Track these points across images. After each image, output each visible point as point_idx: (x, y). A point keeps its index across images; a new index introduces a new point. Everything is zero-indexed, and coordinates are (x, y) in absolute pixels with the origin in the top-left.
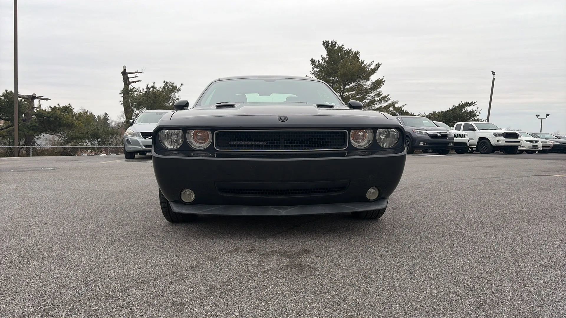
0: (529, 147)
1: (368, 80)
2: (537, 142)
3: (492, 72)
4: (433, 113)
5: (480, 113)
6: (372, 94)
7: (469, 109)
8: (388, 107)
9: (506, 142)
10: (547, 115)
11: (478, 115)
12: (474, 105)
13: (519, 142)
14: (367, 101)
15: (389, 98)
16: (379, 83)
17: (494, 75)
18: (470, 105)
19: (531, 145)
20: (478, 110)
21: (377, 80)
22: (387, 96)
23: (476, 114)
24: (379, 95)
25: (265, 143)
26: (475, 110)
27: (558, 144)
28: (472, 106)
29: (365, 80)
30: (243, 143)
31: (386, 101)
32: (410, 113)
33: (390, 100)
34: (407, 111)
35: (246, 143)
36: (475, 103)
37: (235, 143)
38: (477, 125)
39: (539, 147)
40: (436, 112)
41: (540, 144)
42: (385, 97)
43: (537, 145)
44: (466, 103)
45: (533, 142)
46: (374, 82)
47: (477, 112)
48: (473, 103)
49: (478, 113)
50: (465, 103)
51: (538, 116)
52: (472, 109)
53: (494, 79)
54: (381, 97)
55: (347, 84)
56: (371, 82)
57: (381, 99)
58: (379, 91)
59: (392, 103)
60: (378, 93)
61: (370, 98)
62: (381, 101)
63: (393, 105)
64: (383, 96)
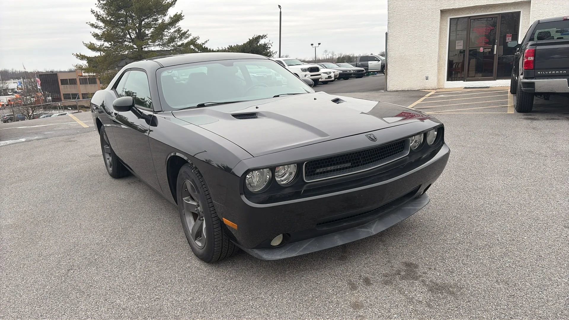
0: (326, 78)
1: (166, 15)
2: (330, 73)
3: (279, 5)
4: (229, 47)
5: (272, 46)
6: (172, 30)
7: (262, 42)
8: (188, 44)
9: (311, 76)
10: (319, 44)
11: (270, 48)
12: (265, 38)
13: (320, 75)
14: (167, 38)
15: (189, 34)
16: (178, 18)
17: (280, 8)
18: (262, 38)
19: (327, 76)
20: (270, 43)
21: (174, 15)
22: (187, 32)
23: (268, 46)
24: (179, 31)
25: (349, 164)
26: (268, 43)
27: (341, 72)
28: (264, 39)
29: (162, 14)
30: (329, 168)
31: (187, 37)
32: (209, 49)
33: (191, 36)
34: (206, 47)
35: (332, 168)
36: (266, 36)
37: (321, 170)
38: (285, 61)
39: (332, 77)
40: (233, 46)
41: (332, 75)
42: (185, 33)
43: (331, 76)
44: (259, 36)
45: (328, 73)
46: (172, 17)
48: (264, 36)
49: (270, 46)
50: (257, 36)
51: (312, 45)
52: (265, 42)
53: (281, 12)
54: (181, 33)
55: (143, 20)
56: (169, 18)
57: (181, 35)
58: (178, 26)
59: (192, 40)
60: (177, 29)
61: (170, 34)
62: (182, 37)
63: (193, 42)
64: (183, 32)
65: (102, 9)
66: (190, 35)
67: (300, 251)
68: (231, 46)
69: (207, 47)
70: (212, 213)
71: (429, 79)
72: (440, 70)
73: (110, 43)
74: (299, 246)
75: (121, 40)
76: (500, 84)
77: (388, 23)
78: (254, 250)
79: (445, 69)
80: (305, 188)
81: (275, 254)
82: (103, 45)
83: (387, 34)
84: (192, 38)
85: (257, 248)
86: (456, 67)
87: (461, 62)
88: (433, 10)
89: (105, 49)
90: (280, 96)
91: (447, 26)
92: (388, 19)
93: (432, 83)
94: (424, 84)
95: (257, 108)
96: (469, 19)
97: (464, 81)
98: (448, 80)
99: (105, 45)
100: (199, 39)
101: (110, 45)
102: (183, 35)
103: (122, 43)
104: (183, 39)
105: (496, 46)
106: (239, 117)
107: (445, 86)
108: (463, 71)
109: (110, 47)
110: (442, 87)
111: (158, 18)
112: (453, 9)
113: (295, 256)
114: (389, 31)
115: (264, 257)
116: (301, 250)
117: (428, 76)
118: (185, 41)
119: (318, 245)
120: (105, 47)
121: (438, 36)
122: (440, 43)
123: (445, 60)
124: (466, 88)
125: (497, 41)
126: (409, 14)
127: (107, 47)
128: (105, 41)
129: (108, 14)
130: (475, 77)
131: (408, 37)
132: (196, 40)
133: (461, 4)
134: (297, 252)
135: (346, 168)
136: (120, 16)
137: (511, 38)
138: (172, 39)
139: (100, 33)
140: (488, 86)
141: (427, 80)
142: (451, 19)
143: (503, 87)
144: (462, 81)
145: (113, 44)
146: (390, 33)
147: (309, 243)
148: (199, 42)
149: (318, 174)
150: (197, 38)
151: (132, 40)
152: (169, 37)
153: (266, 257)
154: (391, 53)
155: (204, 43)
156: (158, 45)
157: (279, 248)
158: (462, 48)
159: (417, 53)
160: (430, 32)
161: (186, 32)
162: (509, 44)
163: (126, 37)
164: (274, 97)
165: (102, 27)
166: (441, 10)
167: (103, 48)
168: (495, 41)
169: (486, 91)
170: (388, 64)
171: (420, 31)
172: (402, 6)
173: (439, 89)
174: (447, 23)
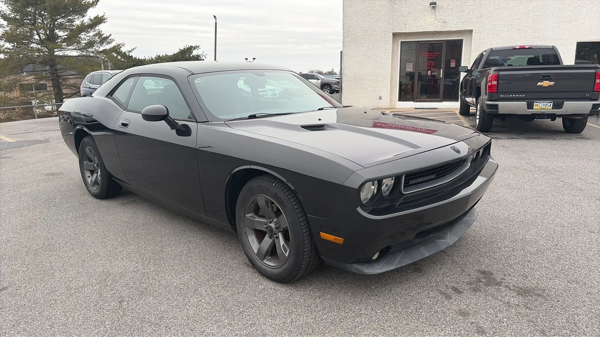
1: (84, 16)
3: (214, 16)
4: (157, 56)
5: (206, 58)
6: (91, 34)
7: (194, 53)
8: (110, 51)
10: (254, 59)
12: (198, 49)
14: (85, 42)
15: (112, 39)
16: (99, 20)
17: (216, 19)
18: (194, 49)
20: (203, 54)
21: (95, 16)
22: (109, 37)
23: (202, 58)
24: (99, 34)
25: (433, 176)
26: (201, 54)
28: (196, 49)
29: (79, 15)
30: (420, 180)
31: (109, 43)
32: (135, 58)
33: (114, 42)
34: (130, 55)
36: (198, 46)
37: (414, 182)
40: (161, 56)
42: (107, 38)
44: (191, 46)
45: (273, 90)
46: (92, 18)
47: (203, 56)
48: (197, 47)
49: (204, 58)
50: (189, 46)
51: (246, 59)
52: (198, 54)
53: (216, 23)
54: (102, 37)
55: (56, 20)
56: (88, 19)
57: (103, 40)
58: (98, 30)
59: (114, 47)
60: (97, 33)
61: (88, 38)
62: (103, 43)
63: (116, 49)
64: (104, 36)
65: (5, 4)
66: (112, 41)
67: (396, 264)
68: (159, 56)
69: (132, 56)
70: (303, 228)
71: (382, 99)
72: (392, 91)
73: (12, 44)
74: (393, 259)
75: (27, 41)
76: (446, 106)
77: (343, 42)
78: (354, 265)
79: (396, 89)
80: (401, 201)
81: (375, 268)
82: (3, 45)
83: (342, 53)
84: (116, 45)
85: (357, 262)
86: (406, 88)
87: (410, 84)
88: (386, 32)
89: (6, 50)
90: (324, 109)
91: (398, 48)
92: (343, 38)
93: (385, 103)
94: (377, 104)
95: (320, 120)
96: (418, 44)
97: (414, 102)
98: (400, 100)
99: (6, 46)
100: (124, 46)
101: (12, 46)
102: (104, 40)
103: (27, 45)
104: (104, 44)
105: (442, 70)
106: (310, 129)
107: (396, 106)
108: (414, 92)
109: (13, 49)
110: (394, 107)
111: (75, 19)
112: (404, 33)
113: (393, 269)
114: (344, 50)
115: (365, 271)
116: (396, 262)
117: (381, 96)
118: (108, 47)
119: (409, 257)
120: (6, 49)
121: (390, 57)
122: (392, 64)
123: (397, 81)
124: (415, 108)
125: (442, 66)
126: (363, 35)
127: (9, 49)
128: (6, 41)
129: (14, 10)
130: (420, 98)
131: (363, 57)
132: (121, 47)
133: (411, 29)
134: (394, 264)
135: (432, 180)
136: (28, 14)
137: (455, 63)
138: (91, 44)
139: (2, 32)
140: (436, 107)
141: (381, 100)
142: (401, 42)
143: (449, 108)
144: (412, 102)
145: (16, 45)
146: (345, 52)
147: (401, 255)
148: (123, 50)
149: (410, 185)
150: (122, 45)
151: (41, 42)
152: (87, 41)
153: (367, 271)
154: (346, 71)
155: (131, 50)
156: (74, 49)
157: (376, 262)
158: (412, 71)
159: (371, 73)
160: (384, 53)
161: (107, 36)
162: (461, 68)
163: (33, 38)
164: (318, 110)
165: (3, 26)
166: (393, 33)
167: (3, 49)
168: (441, 65)
169: (434, 112)
170: (342, 83)
171: (374, 51)
172: (356, 26)
173: (392, 108)
174: (398, 46)
